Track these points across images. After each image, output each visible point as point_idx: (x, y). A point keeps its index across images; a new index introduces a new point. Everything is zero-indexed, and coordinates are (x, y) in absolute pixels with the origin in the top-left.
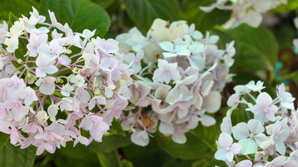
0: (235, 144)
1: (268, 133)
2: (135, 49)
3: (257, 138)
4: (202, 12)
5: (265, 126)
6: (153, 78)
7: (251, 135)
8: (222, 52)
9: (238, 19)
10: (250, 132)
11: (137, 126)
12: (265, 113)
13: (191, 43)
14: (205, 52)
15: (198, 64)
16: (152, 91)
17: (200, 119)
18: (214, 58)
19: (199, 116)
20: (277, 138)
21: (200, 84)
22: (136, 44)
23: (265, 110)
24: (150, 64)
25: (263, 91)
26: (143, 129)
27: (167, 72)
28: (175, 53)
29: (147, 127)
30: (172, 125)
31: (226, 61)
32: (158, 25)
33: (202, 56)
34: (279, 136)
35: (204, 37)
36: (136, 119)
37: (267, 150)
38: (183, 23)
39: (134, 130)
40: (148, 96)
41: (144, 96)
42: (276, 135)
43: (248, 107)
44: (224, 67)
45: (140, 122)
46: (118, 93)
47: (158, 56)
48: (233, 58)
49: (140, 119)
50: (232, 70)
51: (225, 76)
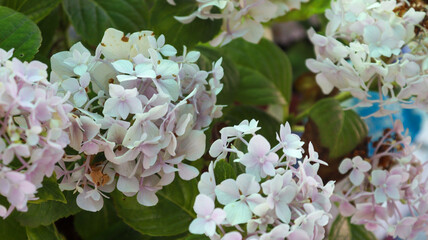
0: (219, 210)
1: (265, 192)
2: (77, 71)
3: (251, 200)
4: (179, 23)
5: (260, 183)
6: (104, 112)
7: (242, 196)
8: (205, 74)
9: (229, 33)
10: (241, 193)
11: (85, 183)
12: (261, 165)
13: (159, 62)
14: (180, 74)
15: (170, 92)
16: (103, 132)
17: (176, 170)
18: (195, 83)
19: (176, 166)
20: (277, 199)
21: (173, 118)
22: (79, 65)
23: (261, 161)
24: (100, 94)
25: (257, 133)
26: (94, 188)
27: (124, 102)
28: (135, 75)
29: (98, 184)
30: (136, 179)
31: (213, 87)
32: (112, 37)
33: (176, 80)
34: (280, 196)
35: (180, 53)
36: (83, 173)
37: (264, 217)
38: (148, 35)
39: (80, 190)
40: (97, 137)
41: (91, 138)
42: (276, 194)
43: (237, 157)
44: (210, 96)
45: (89, 177)
46: (48, 138)
47: (112, 81)
48: (222, 81)
49: (89, 173)
50: (220, 99)
51: (212, 108)
